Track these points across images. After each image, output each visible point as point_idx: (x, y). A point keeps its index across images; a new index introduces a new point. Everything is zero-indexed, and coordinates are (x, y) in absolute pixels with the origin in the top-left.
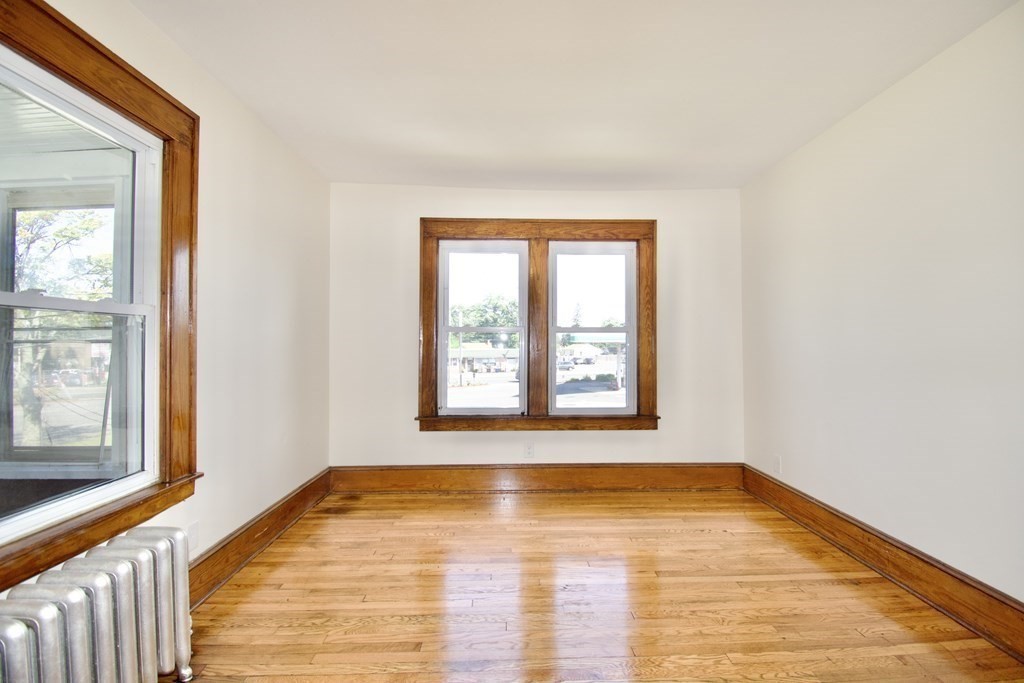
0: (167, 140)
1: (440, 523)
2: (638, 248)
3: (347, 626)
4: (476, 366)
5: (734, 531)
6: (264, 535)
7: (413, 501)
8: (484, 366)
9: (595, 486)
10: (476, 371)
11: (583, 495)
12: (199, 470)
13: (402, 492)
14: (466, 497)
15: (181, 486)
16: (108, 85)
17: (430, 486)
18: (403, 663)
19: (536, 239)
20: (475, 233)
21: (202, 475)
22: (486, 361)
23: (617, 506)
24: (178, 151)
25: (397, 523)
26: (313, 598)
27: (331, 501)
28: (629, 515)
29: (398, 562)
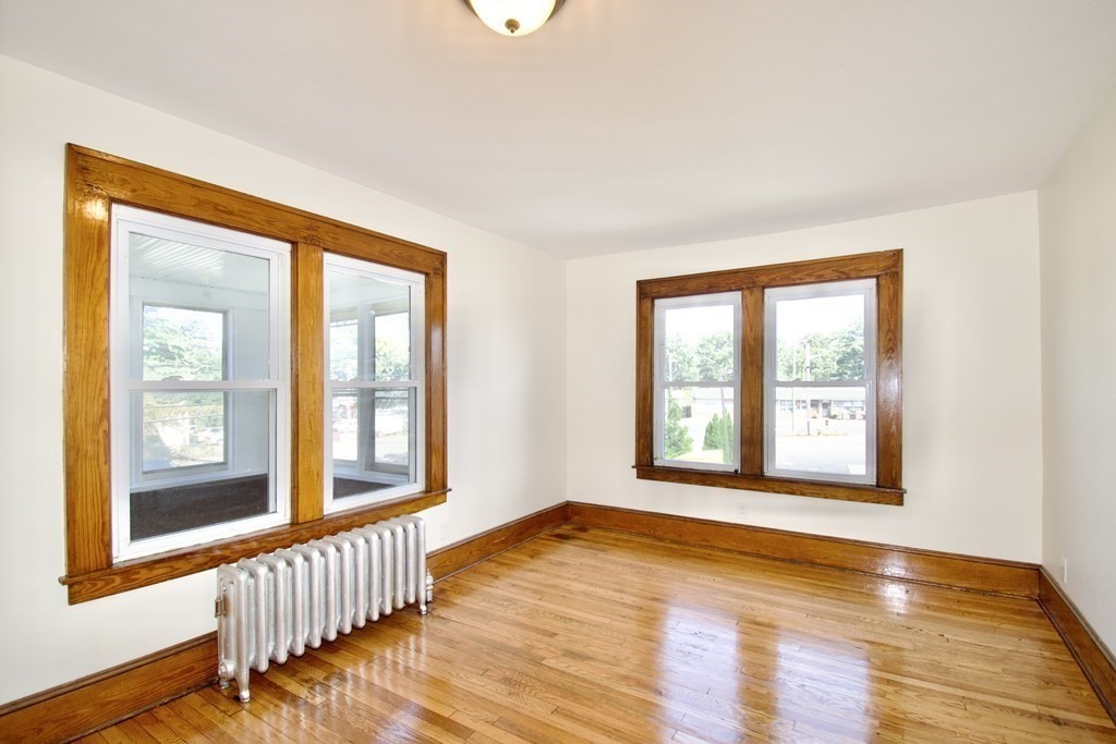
0: (427, 274)
1: (634, 562)
2: (878, 285)
3: (520, 611)
4: (834, 410)
5: (950, 637)
6: (503, 542)
7: (627, 541)
8: (846, 411)
9: (818, 561)
10: (834, 417)
11: (800, 568)
12: (449, 486)
13: (622, 532)
14: (676, 546)
15: (437, 495)
16: (387, 255)
17: (646, 531)
18: (538, 641)
19: (748, 288)
20: (685, 289)
21: (450, 490)
22: (849, 405)
23: (830, 585)
24: (434, 280)
25: (601, 555)
26: (510, 589)
27: (565, 529)
28: (834, 595)
29: (580, 582)
